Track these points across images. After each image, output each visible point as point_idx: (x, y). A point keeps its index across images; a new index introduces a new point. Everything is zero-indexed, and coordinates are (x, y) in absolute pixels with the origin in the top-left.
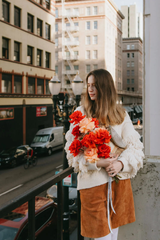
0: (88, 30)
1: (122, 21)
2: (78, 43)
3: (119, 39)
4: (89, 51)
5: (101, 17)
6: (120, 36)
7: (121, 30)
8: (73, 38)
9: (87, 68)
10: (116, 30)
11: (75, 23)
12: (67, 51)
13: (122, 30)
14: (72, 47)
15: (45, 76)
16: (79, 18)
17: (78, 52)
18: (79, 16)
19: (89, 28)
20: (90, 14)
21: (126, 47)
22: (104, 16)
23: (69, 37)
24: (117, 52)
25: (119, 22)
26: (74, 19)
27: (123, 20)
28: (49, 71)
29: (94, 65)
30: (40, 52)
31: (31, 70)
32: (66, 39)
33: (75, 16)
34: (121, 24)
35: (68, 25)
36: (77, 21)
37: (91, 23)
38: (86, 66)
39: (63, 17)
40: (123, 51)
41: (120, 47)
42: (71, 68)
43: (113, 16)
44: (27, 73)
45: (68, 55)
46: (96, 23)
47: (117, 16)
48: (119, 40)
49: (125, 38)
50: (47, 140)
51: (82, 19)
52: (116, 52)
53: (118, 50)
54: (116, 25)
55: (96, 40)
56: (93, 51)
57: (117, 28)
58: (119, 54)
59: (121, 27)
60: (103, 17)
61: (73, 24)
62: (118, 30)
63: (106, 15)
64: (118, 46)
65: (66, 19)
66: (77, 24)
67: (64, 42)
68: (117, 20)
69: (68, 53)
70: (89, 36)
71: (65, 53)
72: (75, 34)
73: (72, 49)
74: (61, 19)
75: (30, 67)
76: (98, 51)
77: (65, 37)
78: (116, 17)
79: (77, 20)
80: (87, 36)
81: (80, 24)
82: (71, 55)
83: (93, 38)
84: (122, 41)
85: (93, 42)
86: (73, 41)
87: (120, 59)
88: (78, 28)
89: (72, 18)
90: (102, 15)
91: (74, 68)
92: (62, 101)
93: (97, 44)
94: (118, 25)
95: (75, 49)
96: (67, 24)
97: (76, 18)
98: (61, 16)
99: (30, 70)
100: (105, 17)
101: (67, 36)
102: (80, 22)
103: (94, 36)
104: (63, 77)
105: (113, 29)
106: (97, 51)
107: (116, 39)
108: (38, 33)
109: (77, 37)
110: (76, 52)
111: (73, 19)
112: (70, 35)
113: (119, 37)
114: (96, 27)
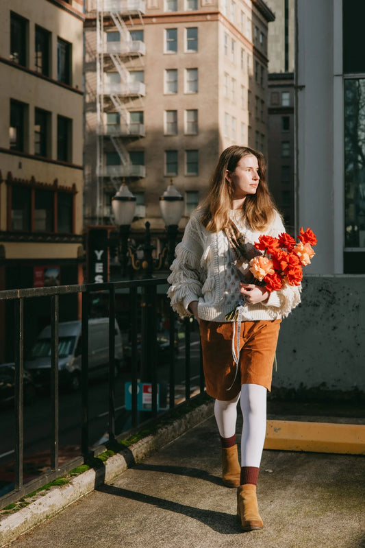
0: (171, 52)
1: (266, 28)
2: (142, 89)
3: (259, 75)
4: (175, 112)
5: (209, 17)
6: (262, 69)
7: (263, 53)
8: (128, 74)
9: (168, 158)
10: (249, 52)
11: (132, 32)
12: (109, 110)
13: (266, 53)
14: (126, 99)
15: (56, 181)
16: (143, 17)
17: (141, 113)
18: (146, 13)
19: (173, 46)
20: (176, 9)
21: (280, 99)
22: (217, 13)
23: (117, 72)
24: (253, 116)
25: (257, 29)
26: (131, 21)
27: (270, 25)
28: (68, 169)
29: (188, 151)
30: (43, 116)
31: (20, 166)
32: (107, 78)
33: (133, 13)
34: (265, 37)
35: (114, 37)
36: (139, 28)
37: (179, 32)
38: (165, 156)
39: (100, 13)
40: (272, 111)
41: (263, 102)
42: (123, 161)
43: (243, 13)
44: (9, 174)
45: (115, 123)
46: (193, 32)
47: (253, 13)
48: (259, 82)
49: (275, 74)
50: (67, 352)
51: (154, 20)
52: (250, 114)
53: (257, 108)
54: (250, 39)
55: (195, 82)
56: (186, 113)
57: (251, 48)
58: (257, 119)
59: (265, 44)
60: (214, 17)
61: (128, 34)
62: (254, 53)
63: (223, 10)
64: (257, 98)
65: (107, 19)
66: (138, 35)
67: (101, 84)
68: (253, 24)
69: (114, 116)
70: (175, 70)
71: (105, 116)
72: (133, 63)
73: (124, 106)
74: (95, 20)
75: (16, 159)
76: (200, 113)
77: (105, 70)
78: (249, 15)
79: (140, 24)
80: (168, 70)
81: (147, 35)
82: (122, 122)
83: (186, 76)
84: (267, 83)
85: (186, 88)
86: (129, 84)
87: (263, 136)
88: (142, 48)
89: (125, 18)
90: (212, 10)
91: (132, 159)
92: (101, 252)
93: (197, 91)
94: (255, 39)
95: (132, 104)
96: (109, 33)
97: (136, 17)
98: (94, 11)
99: (16, 165)
100: (219, 17)
101: (109, 68)
102: (150, 30)
103: (189, 69)
104: (98, 184)
105: (243, 50)
106: (195, 111)
107: (250, 78)
108: (36, 65)
109: (140, 73)
110: (138, 115)
111: (128, 22)
112: (120, 67)
113: (259, 72)
114: (193, 45)
